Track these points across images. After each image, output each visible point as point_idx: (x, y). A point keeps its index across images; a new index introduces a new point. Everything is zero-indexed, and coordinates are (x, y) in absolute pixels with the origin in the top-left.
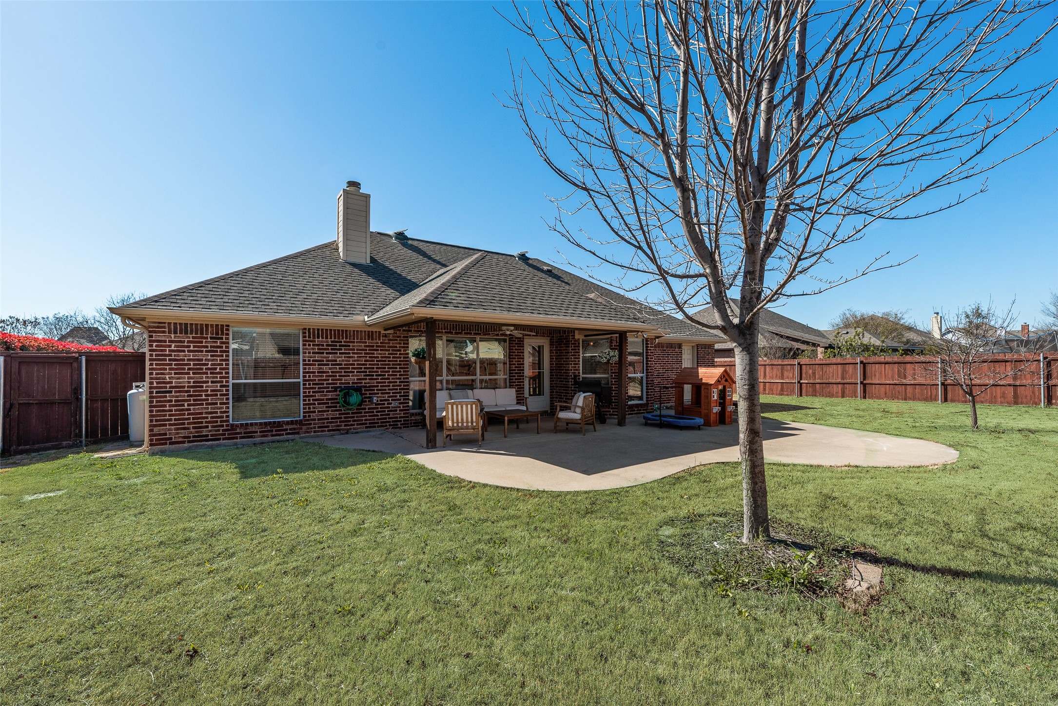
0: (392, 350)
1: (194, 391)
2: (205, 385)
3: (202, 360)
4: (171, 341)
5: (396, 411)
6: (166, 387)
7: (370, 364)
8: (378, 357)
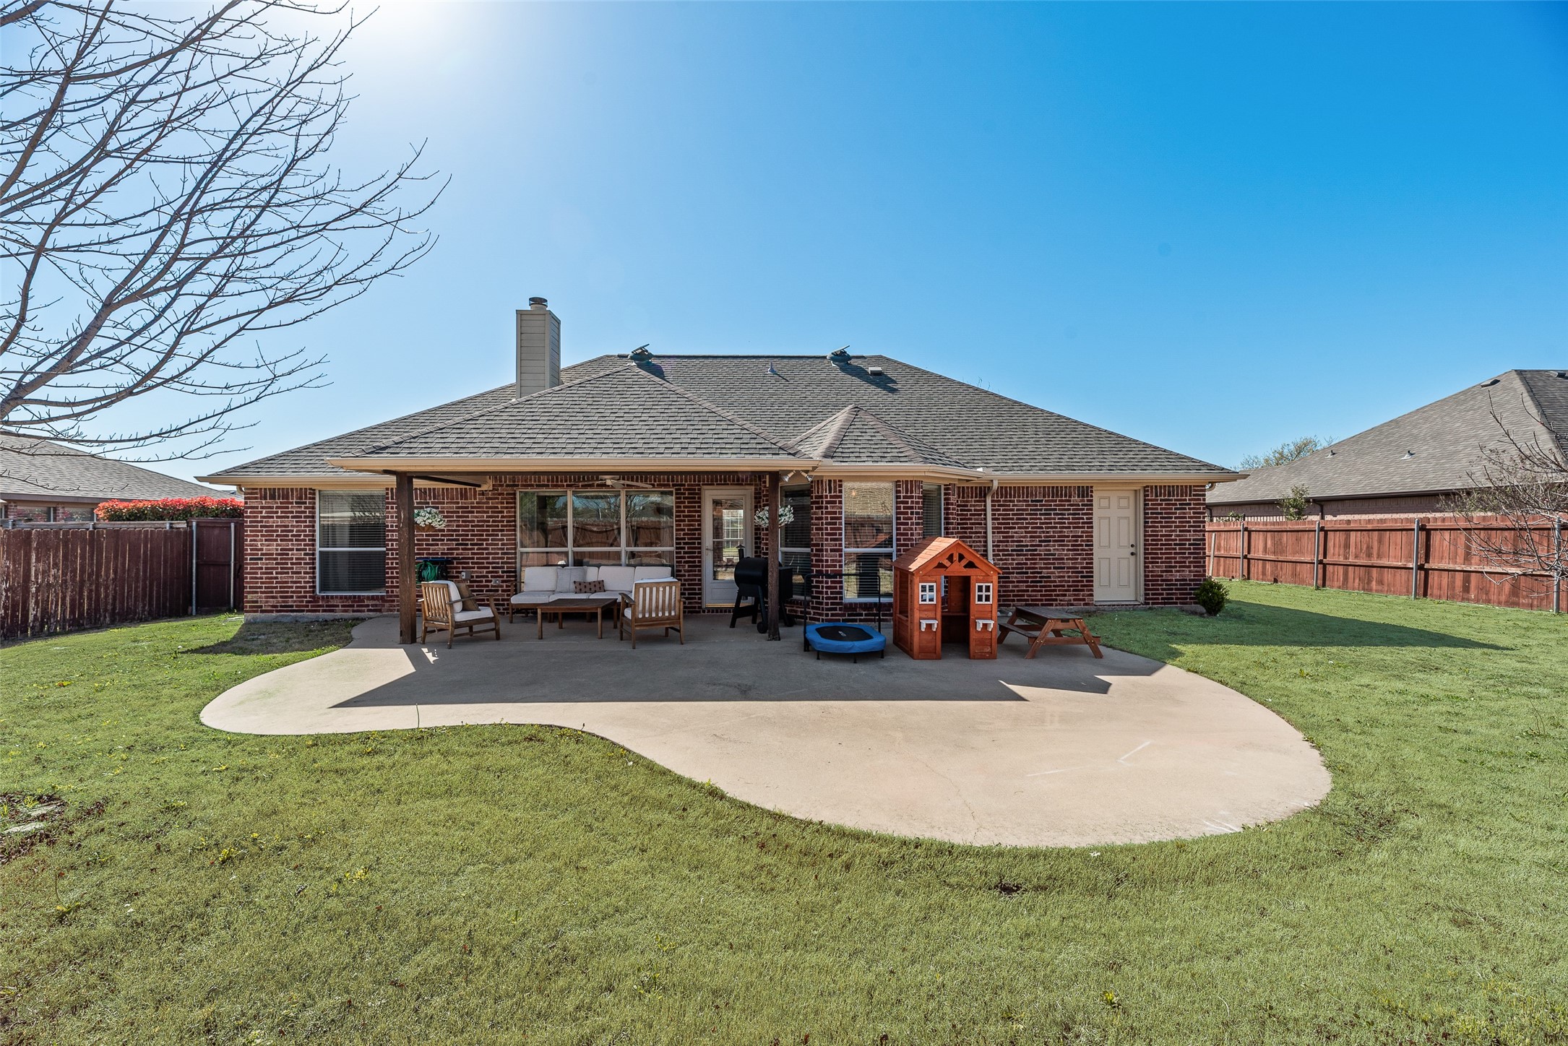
0: (492, 512)
1: (281, 559)
2: (290, 553)
3: (288, 526)
4: (262, 508)
5: (498, 591)
6: (257, 554)
7: (463, 530)
8: (473, 521)
